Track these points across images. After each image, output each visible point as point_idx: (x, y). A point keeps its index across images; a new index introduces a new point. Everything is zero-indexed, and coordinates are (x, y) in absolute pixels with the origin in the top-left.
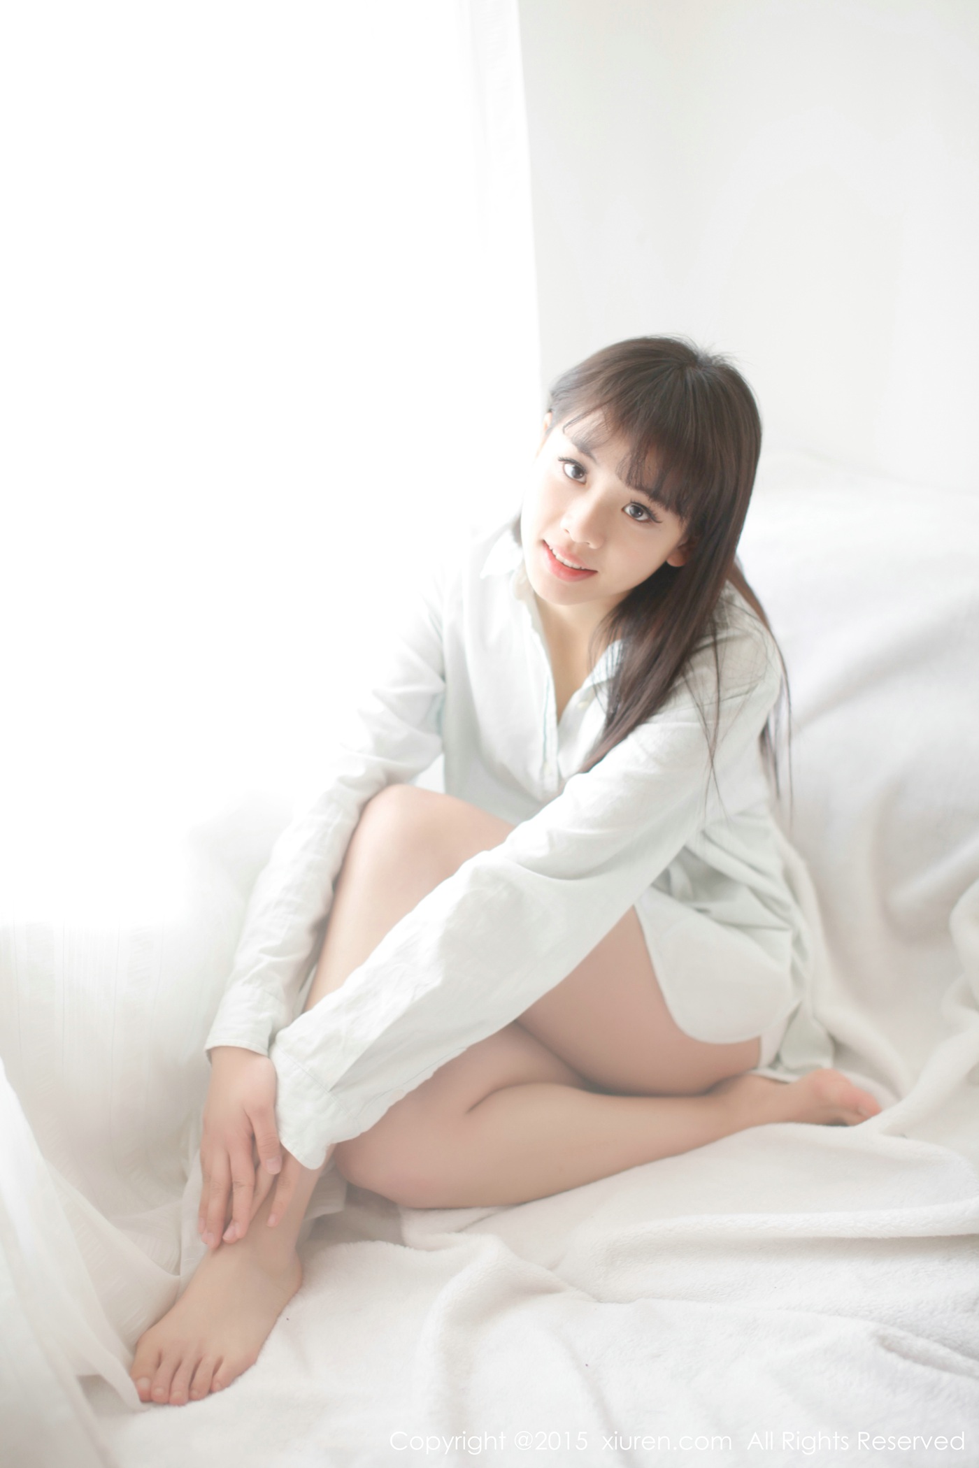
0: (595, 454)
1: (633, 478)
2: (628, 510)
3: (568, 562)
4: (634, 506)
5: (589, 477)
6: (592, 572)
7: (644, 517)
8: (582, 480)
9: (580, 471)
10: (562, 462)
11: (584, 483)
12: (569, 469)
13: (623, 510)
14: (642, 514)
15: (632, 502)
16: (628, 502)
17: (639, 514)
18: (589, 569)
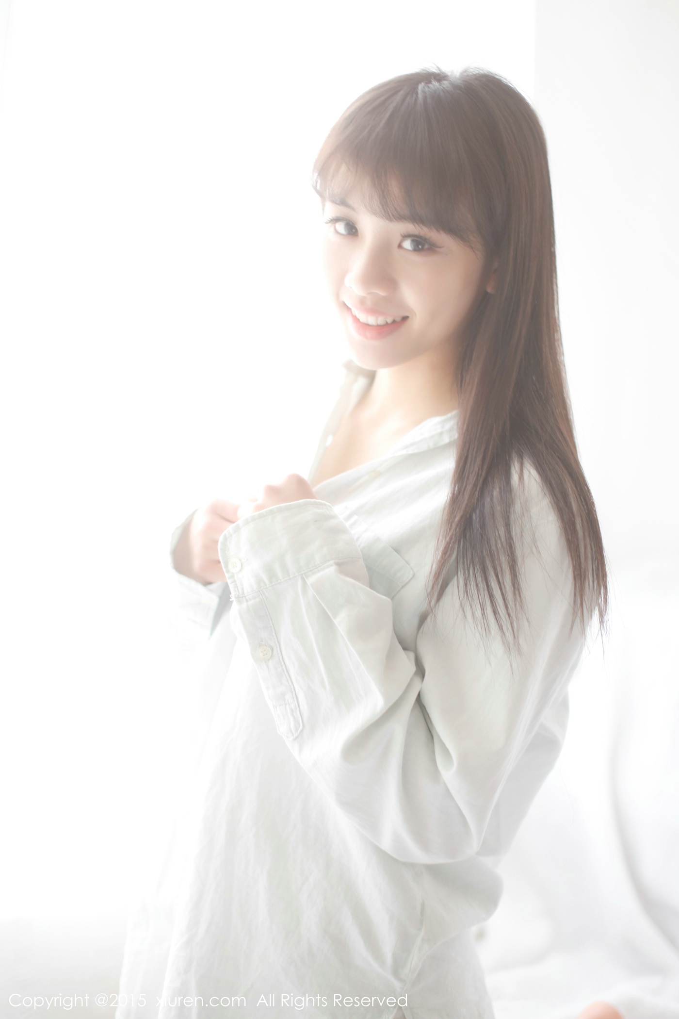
2: (408, 244)
3: (372, 320)
4: (413, 241)
5: (358, 227)
6: (405, 319)
7: (427, 247)
8: (356, 233)
10: (333, 224)
12: (341, 227)
13: (400, 246)
14: (423, 246)
15: (405, 236)
16: (400, 238)
17: (420, 247)
18: (398, 319)
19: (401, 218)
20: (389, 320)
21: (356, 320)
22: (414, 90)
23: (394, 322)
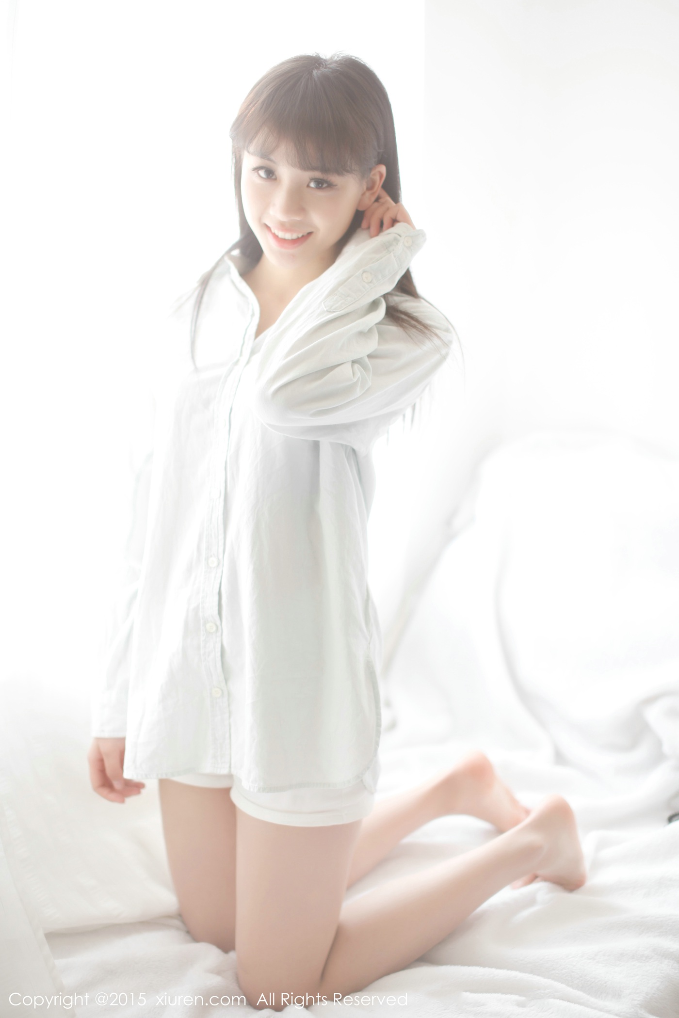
0: (272, 157)
1: (304, 165)
2: (312, 185)
3: (288, 236)
4: (315, 181)
5: (276, 173)
6: (310, 234)
7: (325, 185)
8: (274, 177)
9: (270, 174)
10: (256, 171)
11: (276, 179)
12: (262, 173)
13: (308, 186)
14: (322, 184)
15: (312, 179)
16: (309, 180)
17: (320, 185)
18: (305, 234)
19: (313, 169)
20: (300, 236)
21: (276, 237)
22: (311, 73)
23: (303, 236)
